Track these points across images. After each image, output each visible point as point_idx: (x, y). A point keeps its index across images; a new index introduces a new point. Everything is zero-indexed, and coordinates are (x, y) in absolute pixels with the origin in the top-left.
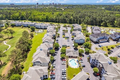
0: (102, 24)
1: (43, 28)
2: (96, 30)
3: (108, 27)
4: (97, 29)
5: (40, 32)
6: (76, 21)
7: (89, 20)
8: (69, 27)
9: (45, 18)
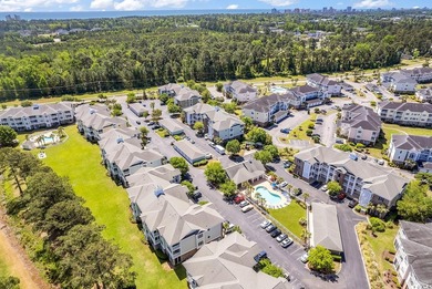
0: (237, 74)
1: (49, 124)
2: (243, 91)
3: (254, 77)
4: (245, 87)
5: (47, 141)
6: (156, 73)
7: (199, 67)
8: (145, 98)
9: (21, 81)
